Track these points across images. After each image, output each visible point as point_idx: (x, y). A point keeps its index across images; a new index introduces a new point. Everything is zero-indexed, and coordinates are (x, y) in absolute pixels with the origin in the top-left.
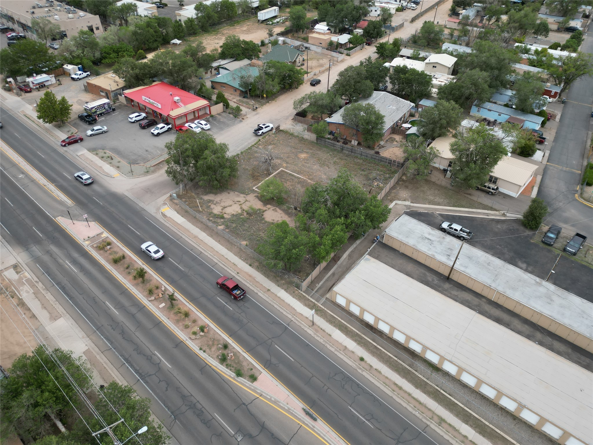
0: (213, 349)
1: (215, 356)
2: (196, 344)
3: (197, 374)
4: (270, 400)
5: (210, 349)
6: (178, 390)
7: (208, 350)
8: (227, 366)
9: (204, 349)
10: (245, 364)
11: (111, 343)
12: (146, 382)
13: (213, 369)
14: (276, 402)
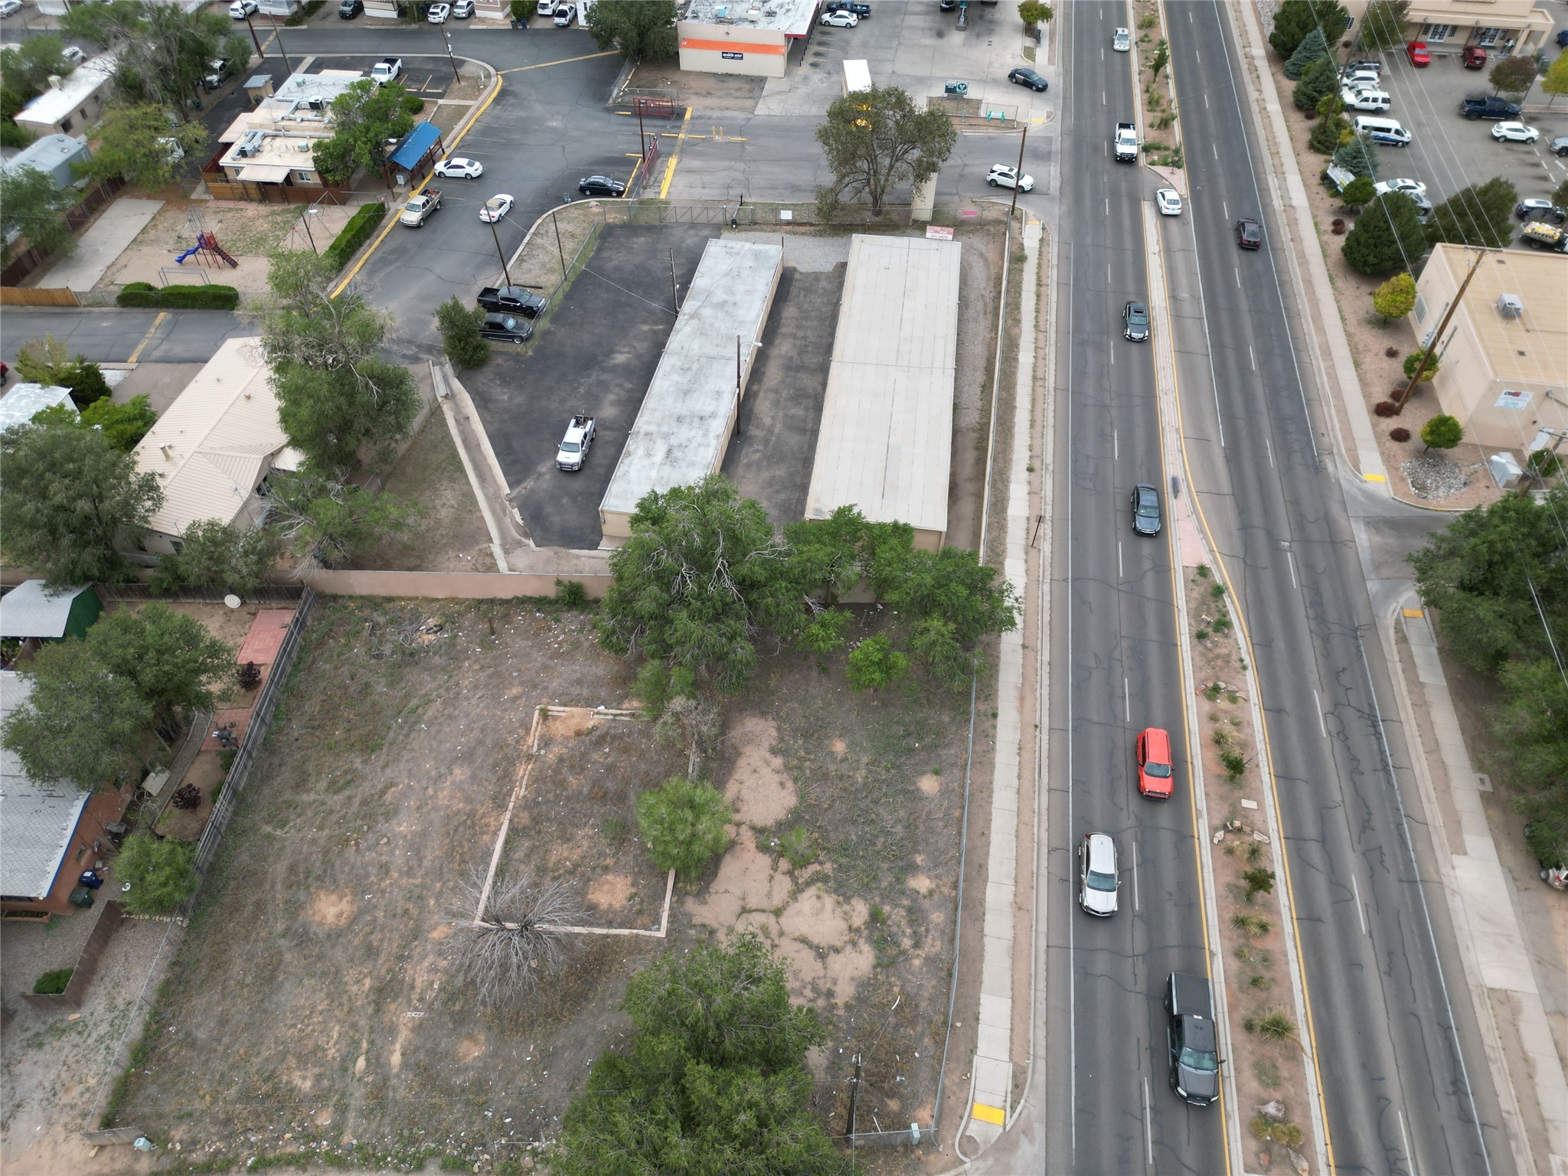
0: (1224, 651)
1: (1231, 641)
2: (1245, 682)
3: (1280, 645)
4: (1205, 537)
5: (1228, 655)
6: (1327, 654)
7: (1234, 657)
8: (1225, 614)
9: (1238, 665)
10: (1195, 595)
11: (1399, 825)
12: (1371, 706)
13: (1250, 631)
14: (1202, 531)
